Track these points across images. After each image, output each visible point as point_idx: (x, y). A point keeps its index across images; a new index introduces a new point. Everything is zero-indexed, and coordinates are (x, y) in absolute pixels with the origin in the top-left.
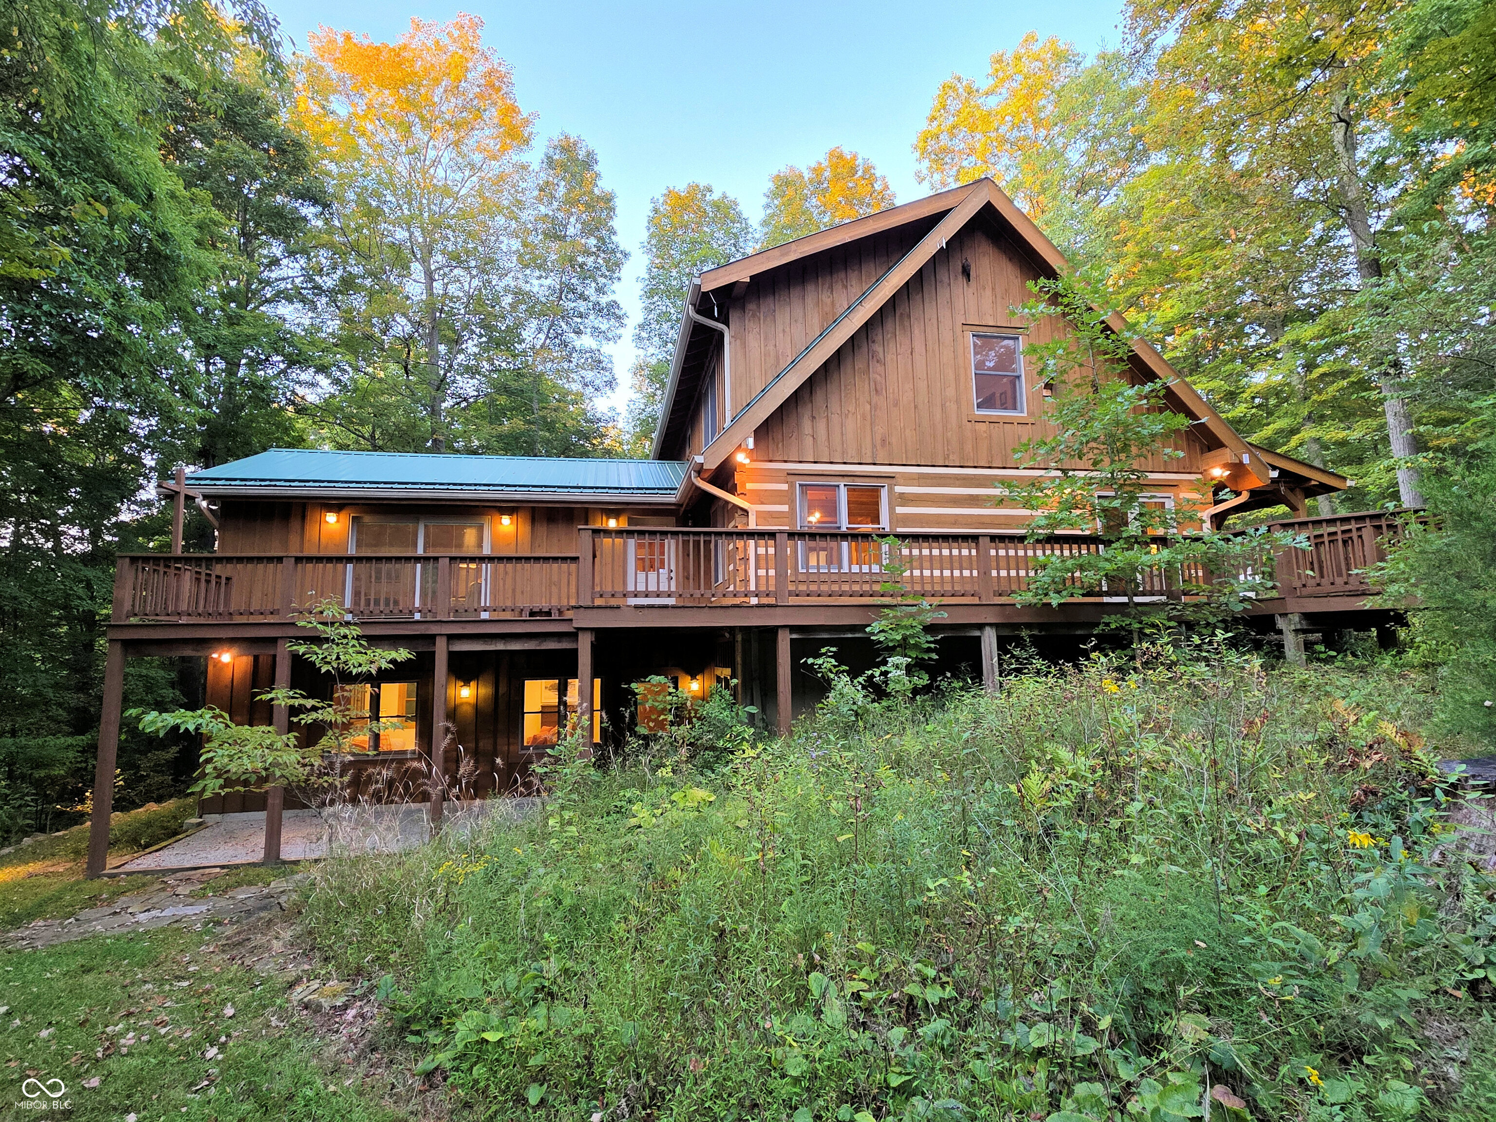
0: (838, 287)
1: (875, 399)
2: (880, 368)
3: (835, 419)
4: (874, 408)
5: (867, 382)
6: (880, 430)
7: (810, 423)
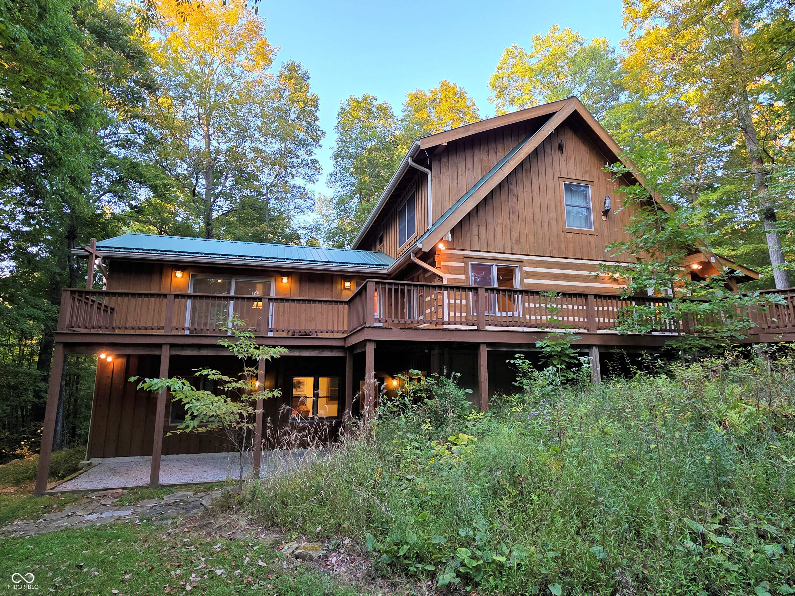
0: (492, 152)
1: (512, 216)
2: (515, 199)
3: (490, 227)
4: (511, 222)
5: (507, 207)
6: (515, 234)
7: (476, 228)
